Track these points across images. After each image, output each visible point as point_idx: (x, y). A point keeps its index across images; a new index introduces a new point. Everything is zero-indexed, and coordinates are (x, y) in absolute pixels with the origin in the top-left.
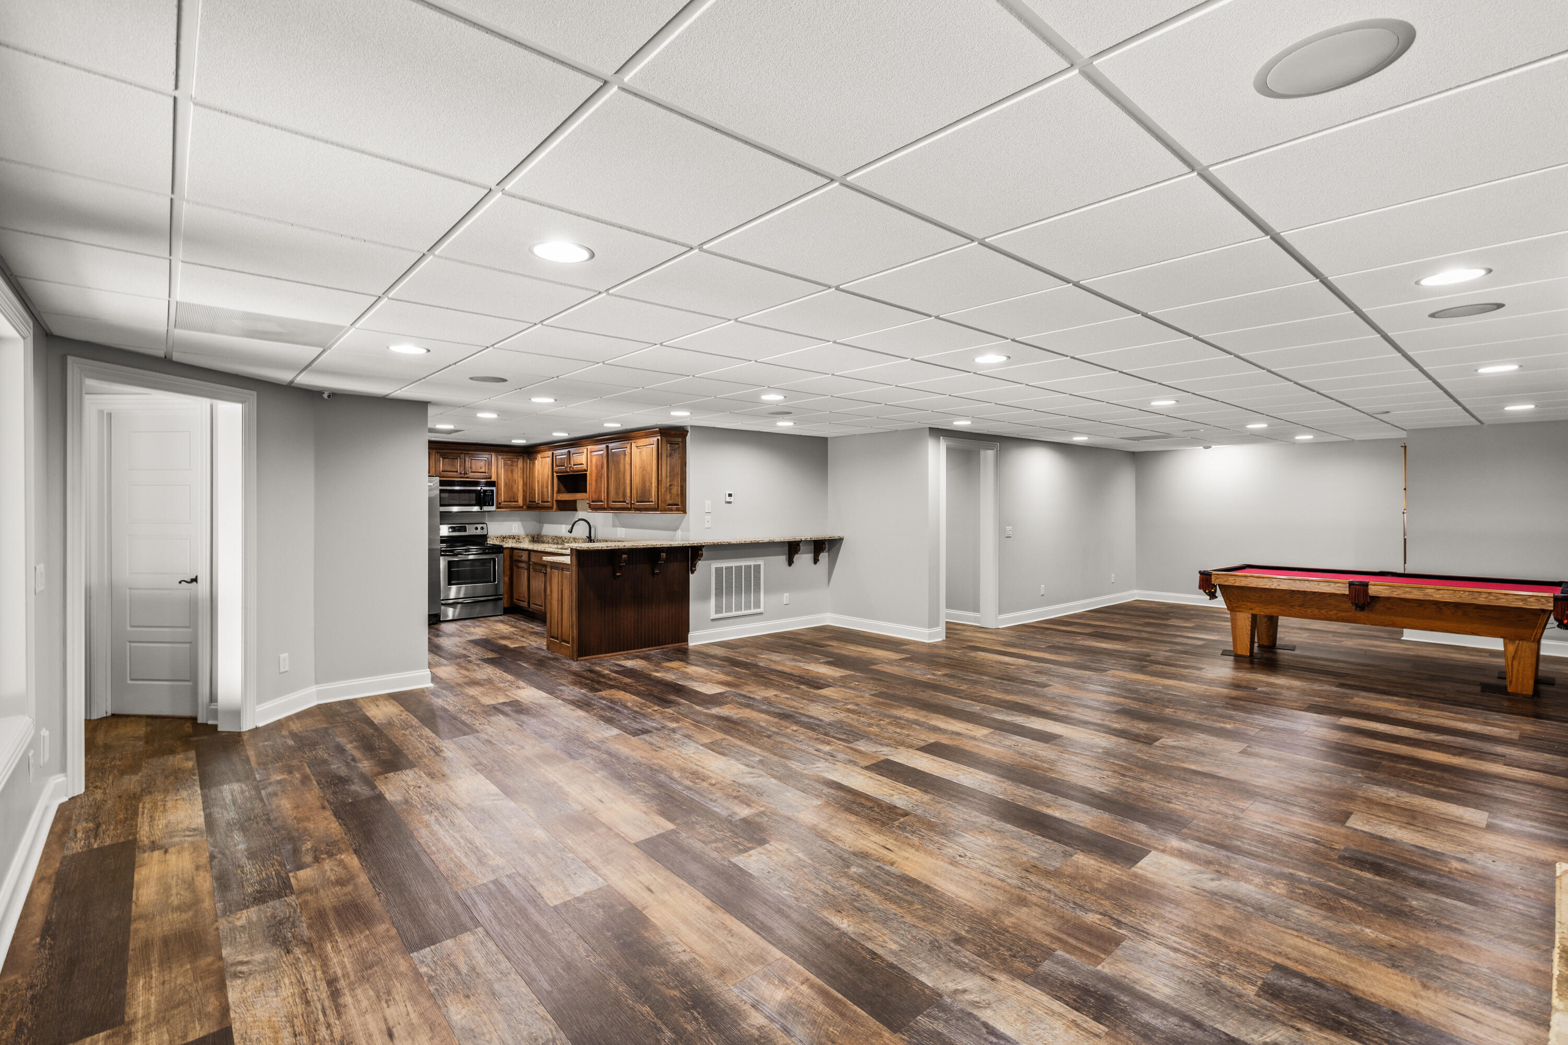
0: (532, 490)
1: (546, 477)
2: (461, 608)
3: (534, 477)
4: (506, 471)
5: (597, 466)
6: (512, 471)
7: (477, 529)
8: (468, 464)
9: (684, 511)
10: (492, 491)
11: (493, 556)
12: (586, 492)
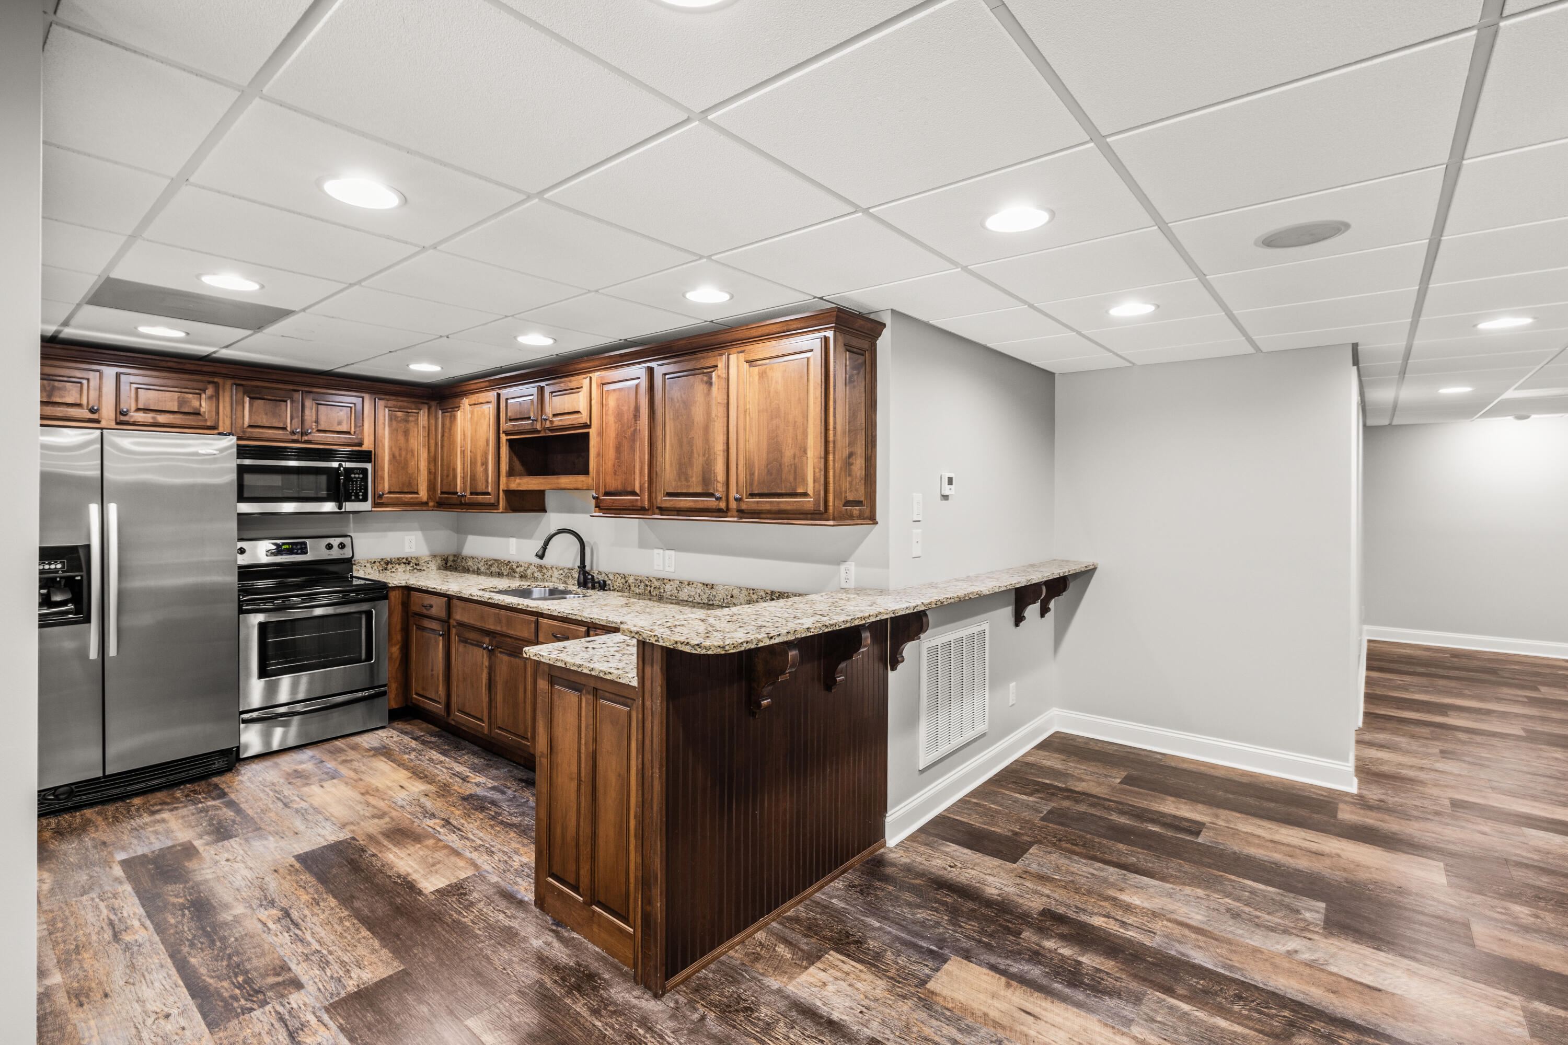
0: (449, 472)
1: (482, 443)
2: (301, 725)
3: (452, 443)
4: (393, 432)
5: (619, 415)
6: (406, 433)
7: (329, 547)
8: (310, 414)
9: (872, 519)
10: (365, 471)
11: (365, 607)
12: (586, 472)
